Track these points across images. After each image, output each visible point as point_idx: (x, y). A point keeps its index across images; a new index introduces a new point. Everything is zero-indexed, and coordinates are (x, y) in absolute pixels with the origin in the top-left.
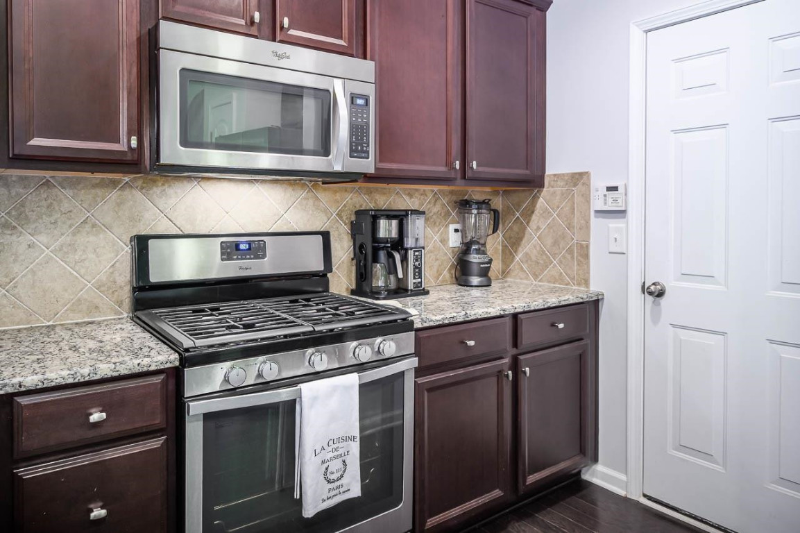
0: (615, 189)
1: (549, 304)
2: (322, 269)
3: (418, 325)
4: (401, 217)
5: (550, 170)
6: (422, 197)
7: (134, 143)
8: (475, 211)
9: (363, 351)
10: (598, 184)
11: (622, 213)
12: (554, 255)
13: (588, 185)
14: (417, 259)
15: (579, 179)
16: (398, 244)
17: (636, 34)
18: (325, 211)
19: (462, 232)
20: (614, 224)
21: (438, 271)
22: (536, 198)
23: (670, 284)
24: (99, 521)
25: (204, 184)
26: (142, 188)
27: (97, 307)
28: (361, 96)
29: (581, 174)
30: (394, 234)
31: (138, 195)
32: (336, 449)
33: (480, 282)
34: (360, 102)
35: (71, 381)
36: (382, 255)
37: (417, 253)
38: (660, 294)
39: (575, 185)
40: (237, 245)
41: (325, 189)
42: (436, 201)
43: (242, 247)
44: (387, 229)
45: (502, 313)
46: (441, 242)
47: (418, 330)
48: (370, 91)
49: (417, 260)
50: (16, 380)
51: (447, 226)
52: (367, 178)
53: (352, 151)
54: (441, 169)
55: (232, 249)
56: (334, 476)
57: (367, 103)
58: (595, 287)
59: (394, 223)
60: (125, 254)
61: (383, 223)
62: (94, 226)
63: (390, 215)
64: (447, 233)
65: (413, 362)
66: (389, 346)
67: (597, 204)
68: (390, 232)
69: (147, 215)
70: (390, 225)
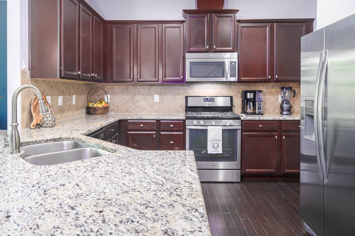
1: (295, 119)
2: (230, 106)
3: (243, 119)
4: (254, 92)
6: (268, 86)
7: (182, 77)
8: (285, 91)
21: (274, 109)
24: (172, 144)
25: (201, 84)
26: (188, 86)
27: (179, 111)
28: (233, 62)
31: (187, 87)
32: (216, 142)
33: (287, 113)
35: (168, 119)
36: (249, 103)
37: (259, 103)
40: (208, 99)
41: (234, 85)
42: (273, 87)
44: (250, 96)
45: (274, 119)
46: (275, 100)
48: (236, 60)
49: (259, 105)
50: (160, 118)
53: (231, 75)
54: (264, 79)
55: (206, 100)
56: (216, 147)
57: (235, 63)
60: (184, 100)
61: (248, 94)
62: (179, 94)
63: (251, 92)
64: (277, 97)
65: (240, 127)
68: (251, 97)
69: (189, 92)
70: (251, 95)
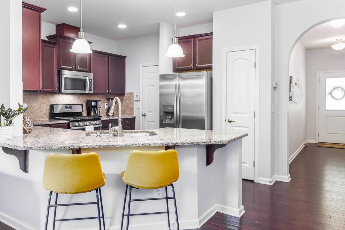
0: (138, 96)
1: (125, 118)
2: (81, 111)
3: (102, 119)
4: (96, 101)
5: (126, 92)
7: (57, 89)
8: (111, 100)
9: (94, 123)
10: (135, 95)
11: (139, 101)
12: (127, 110)
13: (133, 95)
14: (99, 110)
15: (132, 94)
16: (96, 107)
17: (141, 67)
18: (81, 100)
19: (108, 105)
20: (138, 103)
21: (103, 113)
22: (123, 98)
23: (146, 114)
27: (44, 117)
29: (132, 93)
30: (95, 105)
34: (91, 81)
36: (93, 109)
37: (99, 108)
38: (145, 116)
39: (131, 95)
40: (67, 106)
42: (102, 98)
43: (68, 107)
46: (104, 107)
47: (102, 120)
48: (92, 78)
51: (105, 104)
52: (91, 94)
53: (89, 89)
54: (104, 92)
58: (134, 115)
59: (95, 102)
60: (48, 108)
63: (94, 101)
64: (105, 105)
65: (101, 125)
66: (97, 122)
67: (135, 99)
69: (51, 101)
